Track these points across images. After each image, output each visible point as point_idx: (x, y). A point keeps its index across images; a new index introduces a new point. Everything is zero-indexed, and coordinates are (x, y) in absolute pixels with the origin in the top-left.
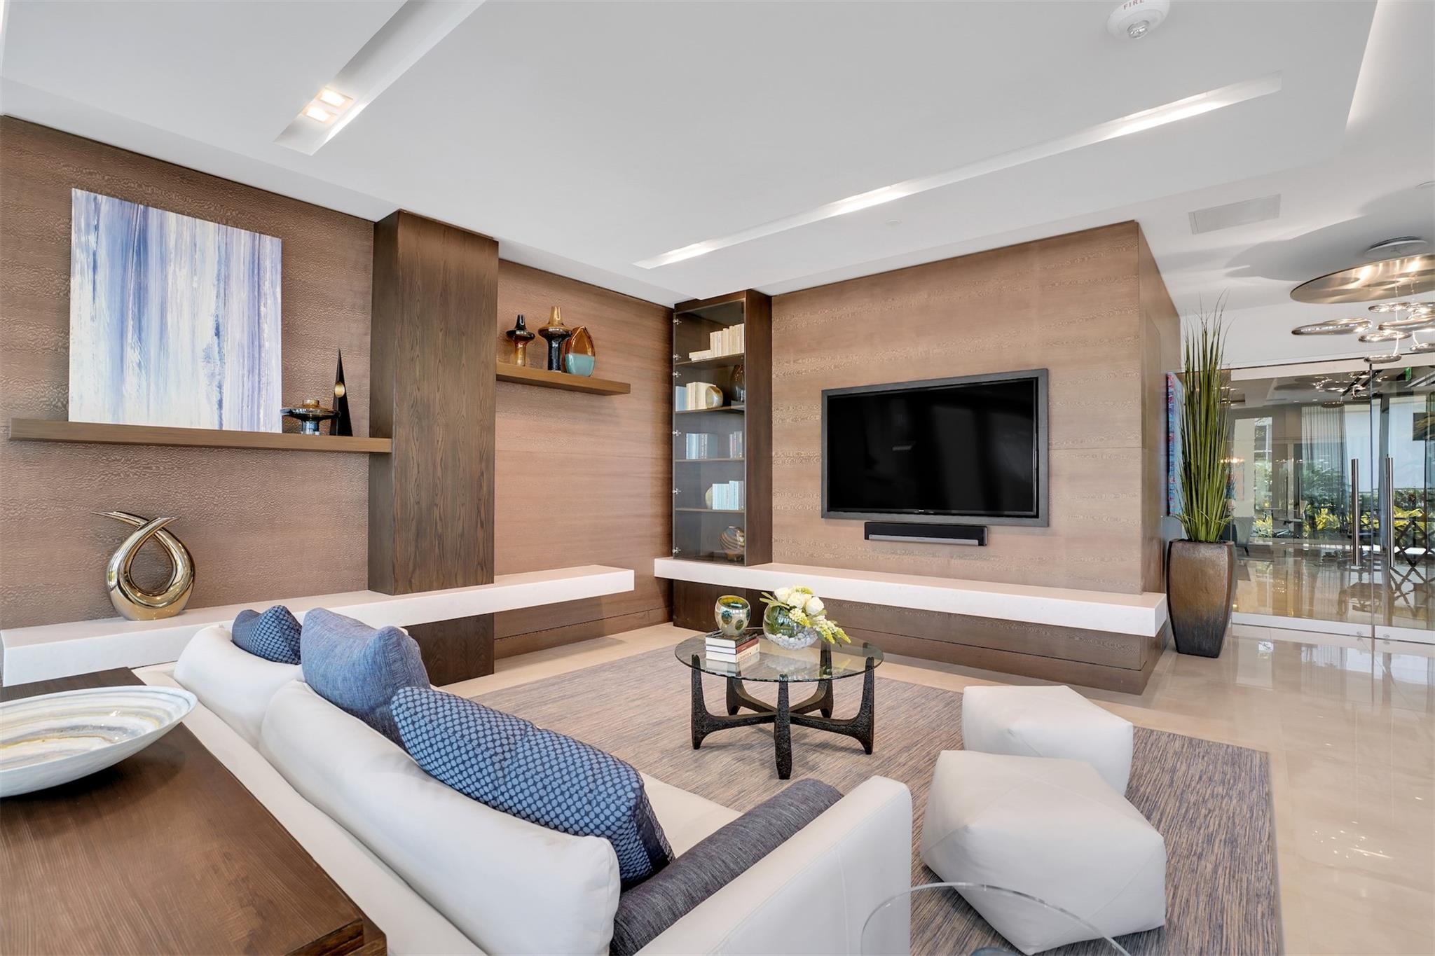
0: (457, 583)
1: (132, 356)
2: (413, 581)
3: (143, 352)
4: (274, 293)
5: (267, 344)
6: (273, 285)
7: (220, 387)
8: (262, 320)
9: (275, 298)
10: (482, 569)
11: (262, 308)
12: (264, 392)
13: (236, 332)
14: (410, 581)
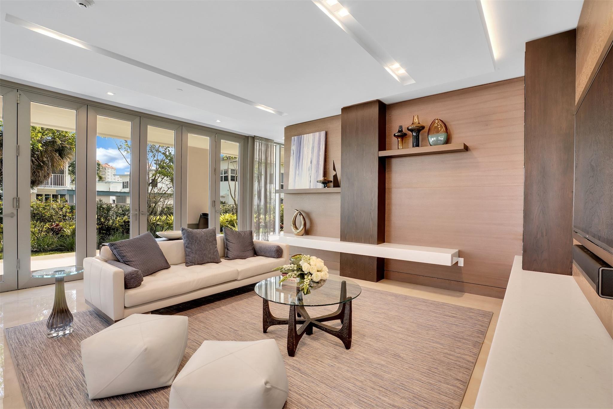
0: (361, 241)
1: (297, 172)
2: (346, 237)
3: (299, 172)
4: (323, 148)
5: (320, 163)
6: (323, 145)
7: (311, 177)
8: (320, 156)
9: (323, 149)
10: (372, 238)
11: (320, 153)
12: (319, 177)
13: (314, 162)
14: (346, 238)
